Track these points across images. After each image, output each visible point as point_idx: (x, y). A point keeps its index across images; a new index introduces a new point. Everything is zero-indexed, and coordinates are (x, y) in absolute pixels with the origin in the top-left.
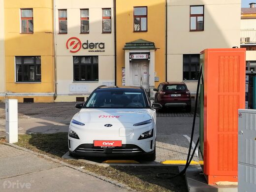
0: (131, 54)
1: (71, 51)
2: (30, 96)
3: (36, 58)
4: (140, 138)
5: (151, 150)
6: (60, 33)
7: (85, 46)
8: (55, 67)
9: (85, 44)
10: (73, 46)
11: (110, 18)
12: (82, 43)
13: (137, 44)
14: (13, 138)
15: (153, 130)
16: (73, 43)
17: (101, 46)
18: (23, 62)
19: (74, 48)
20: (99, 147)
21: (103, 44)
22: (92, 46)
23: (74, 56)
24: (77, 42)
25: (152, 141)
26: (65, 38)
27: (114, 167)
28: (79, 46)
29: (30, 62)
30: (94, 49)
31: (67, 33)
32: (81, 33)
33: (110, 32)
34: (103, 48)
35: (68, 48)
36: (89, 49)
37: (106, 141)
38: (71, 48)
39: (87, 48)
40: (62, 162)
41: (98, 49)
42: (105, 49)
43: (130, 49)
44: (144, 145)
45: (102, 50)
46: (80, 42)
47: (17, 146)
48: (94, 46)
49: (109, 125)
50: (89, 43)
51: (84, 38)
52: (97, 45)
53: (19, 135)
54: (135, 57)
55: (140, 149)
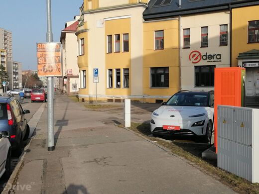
0: (243, 63)
1: (193, 62)
2: (160, 98)
3: (166, 69)
4: (193, 125)
5: (202, 134)
6: (184, 48)
7: (204, 58)
8: (180, 75)
9: (204, 56)
10: (195, 58)
11: (227, 32)
12: (202, 55)
13: (250, 54)
14: (128, 124)
15: (204, 121)
16: (195, 55)
17: (218, 57)
18: (155, 72)
19: (195, 59)
20: (166, 130)
21: (220, 55)
22: (210, 57)
23: (195, 66)
24: (198, 54)
25: (203, 128)
26: (189, 51)
27: (174, 143)
28: (199, 58)
29: (162, 71)
30: (212, 60)
31: (189, 48)
32: (202, 47)
33: (227, 45)
34: (220, 58)
35: (190, 60)
36: (208, 60)
37: (170, 126)
38: (193, 60)
39: (206, 59)
40: (146, 138)
41: (215, 59)
42: (221, 60)
43: (242, 59)
44: (197, 131)
45: (219, 60)
46: (200, 54)
47: (128, 129)
48: (212, 57)
49: (173, 116)
50: (208, 55)
51: (203, 51)
52: (215, 56)
53: (131, 123)
54: (248, 65)
55: (193, 133)
